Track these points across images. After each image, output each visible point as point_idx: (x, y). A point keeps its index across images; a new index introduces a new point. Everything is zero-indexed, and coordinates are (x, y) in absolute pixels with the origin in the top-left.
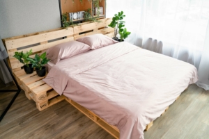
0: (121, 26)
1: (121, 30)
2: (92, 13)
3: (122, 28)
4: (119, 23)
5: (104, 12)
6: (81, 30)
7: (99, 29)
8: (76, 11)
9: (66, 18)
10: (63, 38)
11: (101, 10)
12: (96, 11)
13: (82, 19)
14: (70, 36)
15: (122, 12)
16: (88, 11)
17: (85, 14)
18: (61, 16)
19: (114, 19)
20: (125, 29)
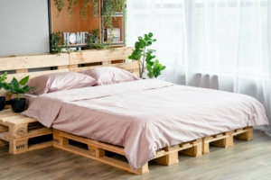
0: (149, 58)
1: (152, 64)
2: (101, 36)
3: (152, 60)
4: (146, 51)
5: (122, 37)
6: (82, 59)
7: (113, 62)
8: (75, 31)
9: (58, 39)
10: (52, 68)
11: (115, 33)
12: (108, 33)
13: (83, 44)
14: (64, 67)
15: (151, 35)
16: (95, 33)
17: (88, 37)
18: (50, 36)
19: (139, 45)
20: (157, 61)
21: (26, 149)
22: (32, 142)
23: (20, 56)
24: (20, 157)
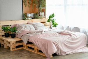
0: (53, 21)
1: (54, 23)
3: (54, 22)
4: (52, 19)
5: (45, 15)
7: (42, 23)
8: (30, 13)
9: (25, 15)
11: (43, 13)
12: (41, 14)
13: (33, 17)
15: (54, 14)
16: (36, 13)
17: (34, 15)
19: (50, 17)
21: (15, 49)
22: (17, 47)
23: (14, 20)
24: (13, 52)
